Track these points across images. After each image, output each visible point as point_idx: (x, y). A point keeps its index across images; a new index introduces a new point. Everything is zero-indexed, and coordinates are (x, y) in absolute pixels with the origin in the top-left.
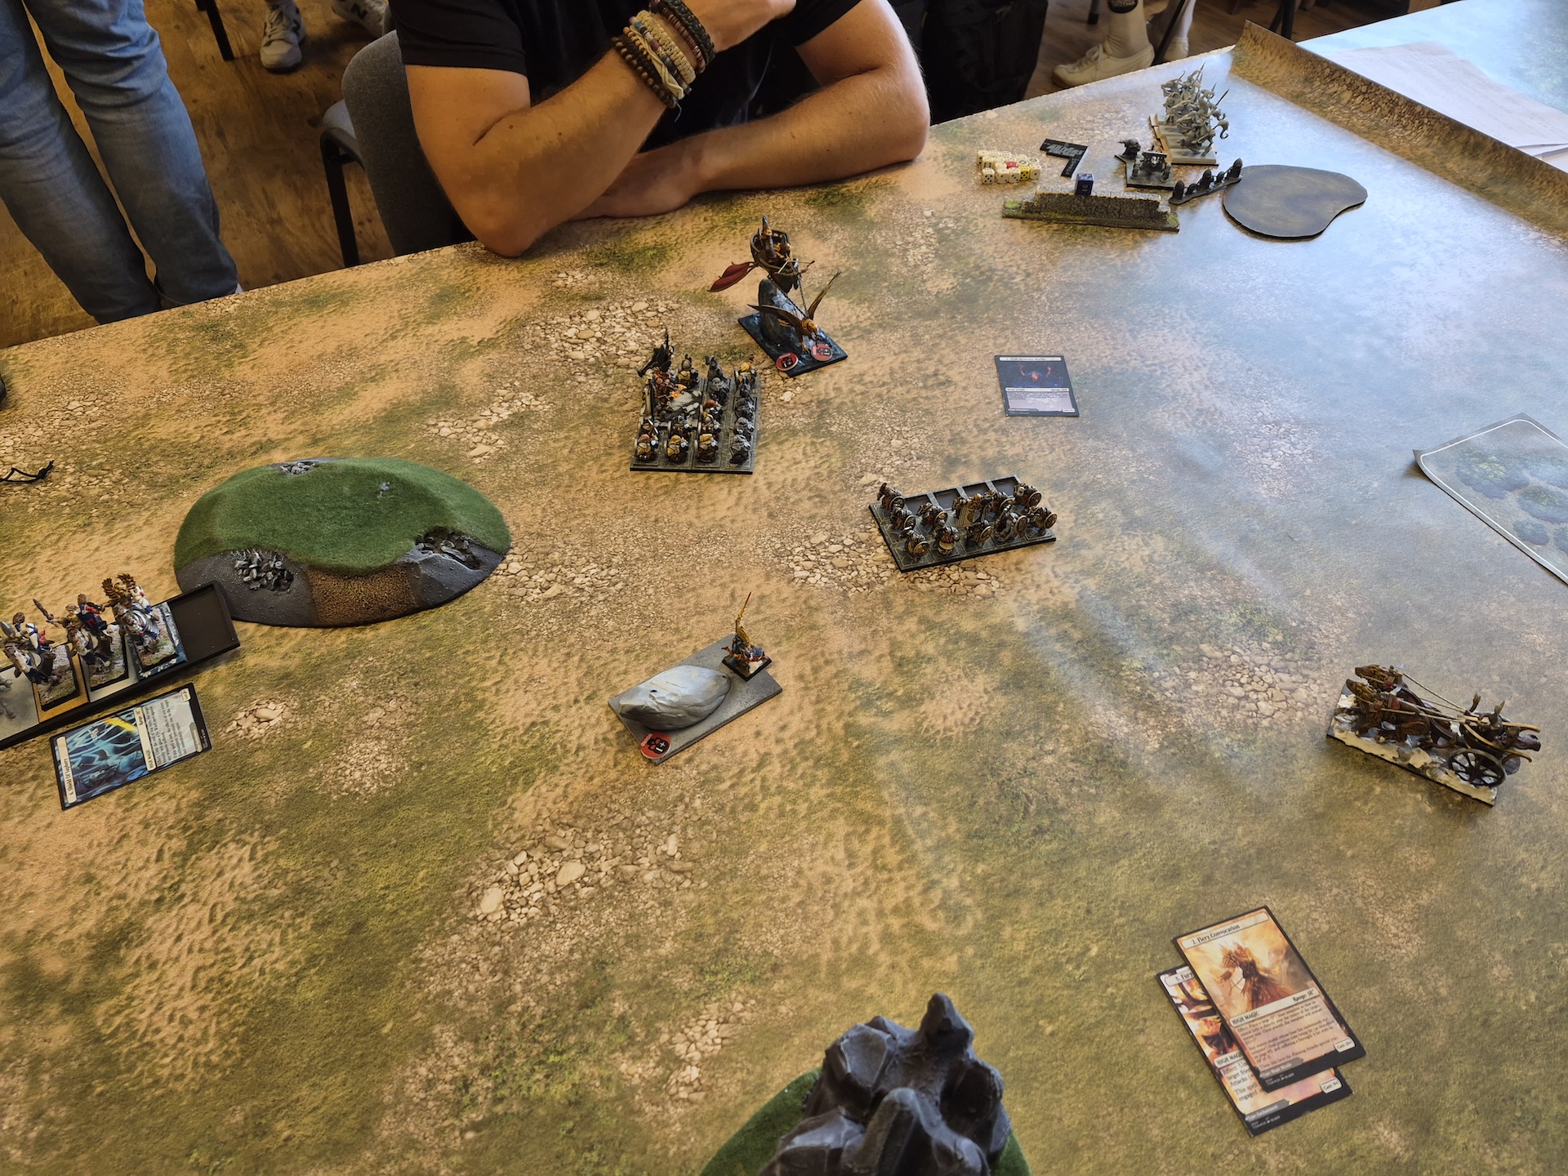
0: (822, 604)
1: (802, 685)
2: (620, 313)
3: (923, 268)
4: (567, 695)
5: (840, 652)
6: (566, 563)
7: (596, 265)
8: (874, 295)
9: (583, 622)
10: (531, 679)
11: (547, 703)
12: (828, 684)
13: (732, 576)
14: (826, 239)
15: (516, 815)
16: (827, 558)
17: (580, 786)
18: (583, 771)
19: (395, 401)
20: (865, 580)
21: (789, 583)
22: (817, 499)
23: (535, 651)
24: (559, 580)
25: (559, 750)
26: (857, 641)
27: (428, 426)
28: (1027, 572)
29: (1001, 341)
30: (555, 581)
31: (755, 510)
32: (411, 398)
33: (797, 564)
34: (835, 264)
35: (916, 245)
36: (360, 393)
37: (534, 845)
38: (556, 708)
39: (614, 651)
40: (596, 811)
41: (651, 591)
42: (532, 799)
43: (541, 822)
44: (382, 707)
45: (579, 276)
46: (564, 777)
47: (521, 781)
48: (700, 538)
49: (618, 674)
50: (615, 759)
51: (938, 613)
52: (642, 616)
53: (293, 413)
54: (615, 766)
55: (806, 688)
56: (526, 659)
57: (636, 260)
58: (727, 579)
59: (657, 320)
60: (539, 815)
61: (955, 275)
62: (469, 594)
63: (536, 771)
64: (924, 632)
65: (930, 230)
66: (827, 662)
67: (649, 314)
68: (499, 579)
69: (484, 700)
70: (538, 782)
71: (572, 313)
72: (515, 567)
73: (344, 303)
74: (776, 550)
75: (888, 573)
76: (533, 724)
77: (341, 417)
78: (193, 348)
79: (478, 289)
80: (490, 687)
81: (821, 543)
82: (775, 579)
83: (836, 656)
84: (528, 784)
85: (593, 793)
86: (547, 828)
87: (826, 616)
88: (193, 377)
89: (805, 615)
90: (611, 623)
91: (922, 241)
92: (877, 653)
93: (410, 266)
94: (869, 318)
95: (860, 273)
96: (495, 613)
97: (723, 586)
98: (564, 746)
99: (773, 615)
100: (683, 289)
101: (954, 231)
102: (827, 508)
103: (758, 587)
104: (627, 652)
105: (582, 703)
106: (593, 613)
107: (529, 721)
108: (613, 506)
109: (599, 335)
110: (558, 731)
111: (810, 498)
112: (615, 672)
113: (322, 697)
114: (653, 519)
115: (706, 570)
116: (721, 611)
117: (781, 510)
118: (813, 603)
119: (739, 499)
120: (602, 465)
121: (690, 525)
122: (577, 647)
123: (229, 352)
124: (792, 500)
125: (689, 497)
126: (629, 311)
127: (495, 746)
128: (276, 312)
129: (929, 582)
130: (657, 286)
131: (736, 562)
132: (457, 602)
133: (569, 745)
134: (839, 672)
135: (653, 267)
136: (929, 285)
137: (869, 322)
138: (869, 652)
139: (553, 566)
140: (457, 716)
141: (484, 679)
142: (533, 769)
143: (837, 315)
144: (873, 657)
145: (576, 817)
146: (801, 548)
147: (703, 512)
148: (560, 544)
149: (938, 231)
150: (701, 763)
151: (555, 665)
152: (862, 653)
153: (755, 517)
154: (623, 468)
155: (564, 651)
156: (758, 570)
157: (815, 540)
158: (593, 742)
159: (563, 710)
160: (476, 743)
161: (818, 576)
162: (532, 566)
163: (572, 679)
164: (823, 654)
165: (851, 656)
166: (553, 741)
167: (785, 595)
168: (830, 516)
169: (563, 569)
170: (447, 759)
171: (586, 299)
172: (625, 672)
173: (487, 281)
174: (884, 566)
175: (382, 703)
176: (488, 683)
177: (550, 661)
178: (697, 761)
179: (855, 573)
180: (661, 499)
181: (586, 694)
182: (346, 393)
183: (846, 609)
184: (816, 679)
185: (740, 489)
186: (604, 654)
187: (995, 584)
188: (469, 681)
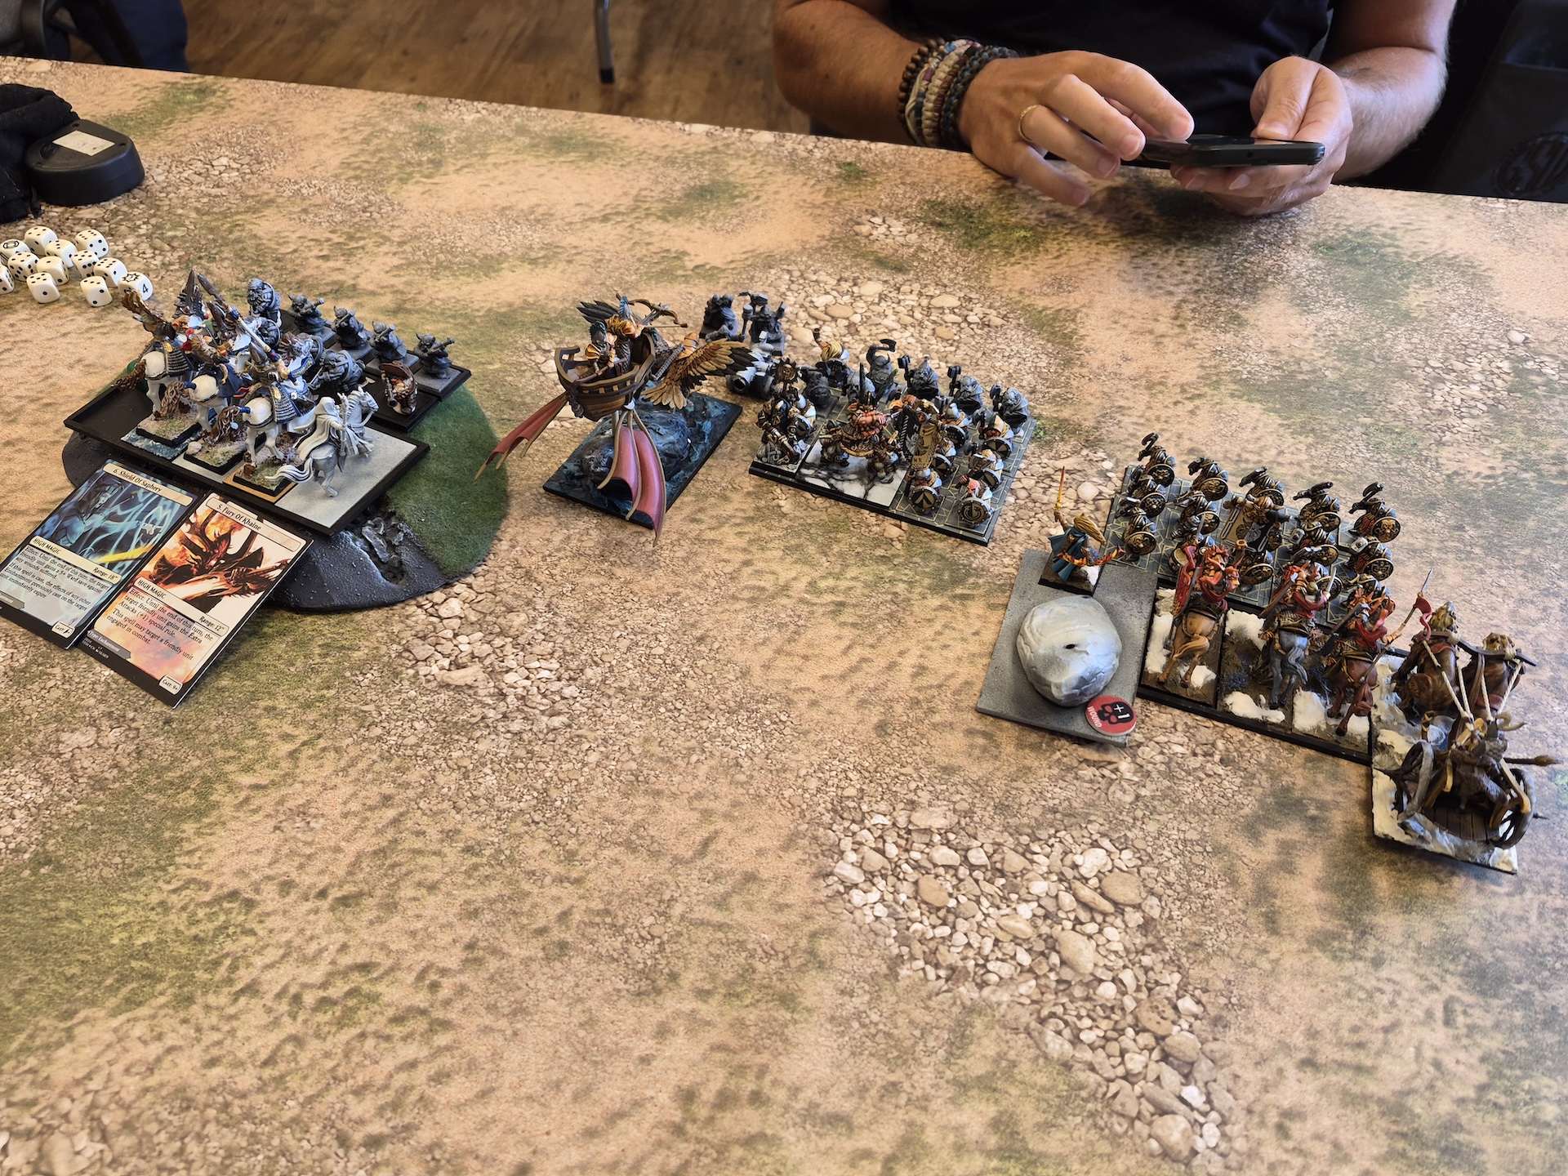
0: (839, 962)
1: (677, 1116)
2: (911, 300)
3: (1452, 420)
4: (322, 872)
5: (795, 1091)
6: (521, 640)
7: (933, 223)
8: (1334, 430)
9: (456, 754)
10: (302, 812)
11: (285, 869)
12: (722, 1150)
13: (736, 804)
14: (1309, 312)
15: (63, 1053)
16: (917, 866)
17: (185, 1068)
18: (216, 1036)
19: (531, 300)
20: (951, 957)
21: (816, 877)
22: (981, 741)
23: (353, 763)
24: (487, 662)
25: (222, 971)
26: (845, 1086)
27: (539, 348)
28: (1298, 1151)
29: (1532, 612)
30: (481, 660)
31: (863, 703)
32: (555, 304)
33: (858, 845)
34: (1298, 354)
35: (1463, 379)
36: (504, 273)
37: (28, 1134)
38: (286, 886)
39: (450, 835)
40: (163, 1136)
41: (593, 758)
42: (109, 1037)
43: (77, 1092)
44: (99, 731)
45: (897, 227)
46: (183, 1029)
47: (124, 991)
48: (740, 705)
49: (419, 884)
50: (278, 1048)
51: (1046, 1127)
52: (544, 799)
53: (410, 264)
54: (265, 1064)
55: (678, 1130)
56: (329, 768)
57: (992, 237)
58: (720, 806)
59: (955, 329)
60: (89, 1077)
61: (1507, 455)
62: (358, 617)
63: (160, 987)
64: (989, 1154)
65: (1506, 365)
66: (757, 1098)
67: (950, 318)
68: (416, 614)
69: (215, 805)
70: (143, 1011)
71: (846, 275)
72: (454, 606)
73: (591, 157)
74: (841, 799)
75: (1006, 970)
76: (233, 895)
77: (454, 293)
78: (390, 146)
79: (757, 198)
80: (240, 788)
81: (927, 831)
82: (795, 855)
83: (781, 1095)
84: (131, 1002)
85: (190, 1093)
86: (75, 1115)
87: (829, 991)
88: (357, 178)
89: (794, 963)
90: (491, 780)
91: (1478, 377)
92: (864, 1141)
93: (704, 140)
94: (1299, 464)
95: (1333, 386)
96: (361, 668)
97: (707, 814)
98: (234, 968)
99: (742, 927)
100: (1027, 301)
101: (1549, 383)
102: (988, 766)
103: (760, 852)
104: (468, 850)
105: (325, 904)
106: (482, 747)
107: (234, 883)
108: (663, 581)
109: (857, 319)
110: (252, 932)
111: (970, 732)
112: (418, 876)
113: (57, 670)
114: (698, 633)
115: (703, 770)
116: (665, 863)
117: (905, 726)
118: (824, 947)
119: (854, 669)
120: (701, 510)
121: (745, 673)
122: (411, 793)
123: (420, 164)
124: (937, 718)
125: (781, 626)
126: (925, 302)
127: (155, 898)
128: (509, 140)
129: (1076, 1041)
130: (993, 282)
131: (761, 782)
132: (334, 619)
133: (242, 972)
134: (762, 1136)
135: (1008, 253)
136: (1445, 453)
137: (1296, 469)
138: (850, 1128)
139: (502, 633)
140: (163, 808)
141: (247, 769)
142: (161, 979)
143: (1246, 435)
144: (849, 1145)
145: (128, 1126)
146: (887, 821)
147: (782, 662)
148: (541, 605)
149: (1519, 372)
150: (387, 1163)
151: (354, 806)
152: (838, 1121)
153: (853, 716)
154: (726, 529)
155: (388, 788)
156: (784, 820)
157: (921, 819)
158: (277, 989)
159: (293, 896)
160: (139, 874)
161: (874, 896)
162: (473, 618)
163: (351, 849)
164: (762, 1071)
165: (810, 1114)
166: (229, 946)
167: (789, 898)
168: (980, 787)
169: (509, 649)
170: (82, 876)
171: (881, 263)
172: (432, 888)
173: (776, 193)
174: (1009, 948)
175: (105, 724)
176: (247, 780)
177: (355, 794)
178: (380, 1155)
179: (946, 930)
180: (738, 606)
181: (349, 889)
182: (489, 265)
183: (876, 998)
184: (711, 1120)
185: (867, 652)
186: (433, 833)
187: (1211, 1133)
188: (227, 761)
